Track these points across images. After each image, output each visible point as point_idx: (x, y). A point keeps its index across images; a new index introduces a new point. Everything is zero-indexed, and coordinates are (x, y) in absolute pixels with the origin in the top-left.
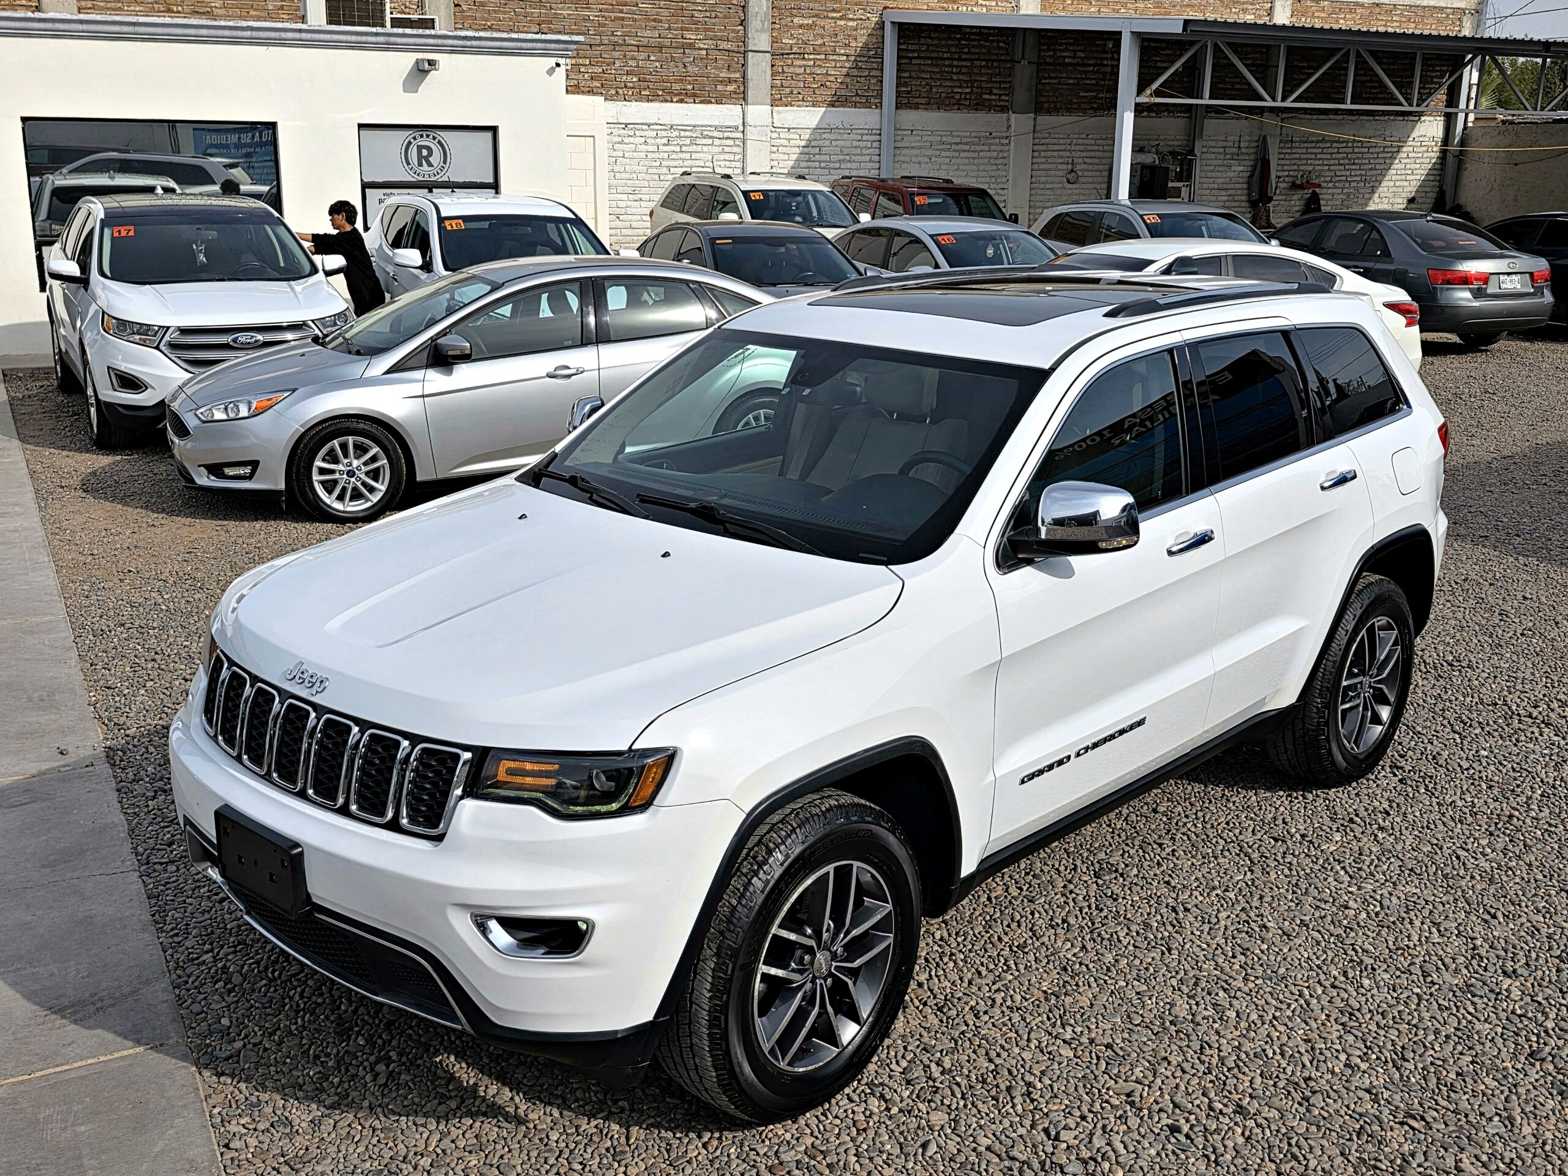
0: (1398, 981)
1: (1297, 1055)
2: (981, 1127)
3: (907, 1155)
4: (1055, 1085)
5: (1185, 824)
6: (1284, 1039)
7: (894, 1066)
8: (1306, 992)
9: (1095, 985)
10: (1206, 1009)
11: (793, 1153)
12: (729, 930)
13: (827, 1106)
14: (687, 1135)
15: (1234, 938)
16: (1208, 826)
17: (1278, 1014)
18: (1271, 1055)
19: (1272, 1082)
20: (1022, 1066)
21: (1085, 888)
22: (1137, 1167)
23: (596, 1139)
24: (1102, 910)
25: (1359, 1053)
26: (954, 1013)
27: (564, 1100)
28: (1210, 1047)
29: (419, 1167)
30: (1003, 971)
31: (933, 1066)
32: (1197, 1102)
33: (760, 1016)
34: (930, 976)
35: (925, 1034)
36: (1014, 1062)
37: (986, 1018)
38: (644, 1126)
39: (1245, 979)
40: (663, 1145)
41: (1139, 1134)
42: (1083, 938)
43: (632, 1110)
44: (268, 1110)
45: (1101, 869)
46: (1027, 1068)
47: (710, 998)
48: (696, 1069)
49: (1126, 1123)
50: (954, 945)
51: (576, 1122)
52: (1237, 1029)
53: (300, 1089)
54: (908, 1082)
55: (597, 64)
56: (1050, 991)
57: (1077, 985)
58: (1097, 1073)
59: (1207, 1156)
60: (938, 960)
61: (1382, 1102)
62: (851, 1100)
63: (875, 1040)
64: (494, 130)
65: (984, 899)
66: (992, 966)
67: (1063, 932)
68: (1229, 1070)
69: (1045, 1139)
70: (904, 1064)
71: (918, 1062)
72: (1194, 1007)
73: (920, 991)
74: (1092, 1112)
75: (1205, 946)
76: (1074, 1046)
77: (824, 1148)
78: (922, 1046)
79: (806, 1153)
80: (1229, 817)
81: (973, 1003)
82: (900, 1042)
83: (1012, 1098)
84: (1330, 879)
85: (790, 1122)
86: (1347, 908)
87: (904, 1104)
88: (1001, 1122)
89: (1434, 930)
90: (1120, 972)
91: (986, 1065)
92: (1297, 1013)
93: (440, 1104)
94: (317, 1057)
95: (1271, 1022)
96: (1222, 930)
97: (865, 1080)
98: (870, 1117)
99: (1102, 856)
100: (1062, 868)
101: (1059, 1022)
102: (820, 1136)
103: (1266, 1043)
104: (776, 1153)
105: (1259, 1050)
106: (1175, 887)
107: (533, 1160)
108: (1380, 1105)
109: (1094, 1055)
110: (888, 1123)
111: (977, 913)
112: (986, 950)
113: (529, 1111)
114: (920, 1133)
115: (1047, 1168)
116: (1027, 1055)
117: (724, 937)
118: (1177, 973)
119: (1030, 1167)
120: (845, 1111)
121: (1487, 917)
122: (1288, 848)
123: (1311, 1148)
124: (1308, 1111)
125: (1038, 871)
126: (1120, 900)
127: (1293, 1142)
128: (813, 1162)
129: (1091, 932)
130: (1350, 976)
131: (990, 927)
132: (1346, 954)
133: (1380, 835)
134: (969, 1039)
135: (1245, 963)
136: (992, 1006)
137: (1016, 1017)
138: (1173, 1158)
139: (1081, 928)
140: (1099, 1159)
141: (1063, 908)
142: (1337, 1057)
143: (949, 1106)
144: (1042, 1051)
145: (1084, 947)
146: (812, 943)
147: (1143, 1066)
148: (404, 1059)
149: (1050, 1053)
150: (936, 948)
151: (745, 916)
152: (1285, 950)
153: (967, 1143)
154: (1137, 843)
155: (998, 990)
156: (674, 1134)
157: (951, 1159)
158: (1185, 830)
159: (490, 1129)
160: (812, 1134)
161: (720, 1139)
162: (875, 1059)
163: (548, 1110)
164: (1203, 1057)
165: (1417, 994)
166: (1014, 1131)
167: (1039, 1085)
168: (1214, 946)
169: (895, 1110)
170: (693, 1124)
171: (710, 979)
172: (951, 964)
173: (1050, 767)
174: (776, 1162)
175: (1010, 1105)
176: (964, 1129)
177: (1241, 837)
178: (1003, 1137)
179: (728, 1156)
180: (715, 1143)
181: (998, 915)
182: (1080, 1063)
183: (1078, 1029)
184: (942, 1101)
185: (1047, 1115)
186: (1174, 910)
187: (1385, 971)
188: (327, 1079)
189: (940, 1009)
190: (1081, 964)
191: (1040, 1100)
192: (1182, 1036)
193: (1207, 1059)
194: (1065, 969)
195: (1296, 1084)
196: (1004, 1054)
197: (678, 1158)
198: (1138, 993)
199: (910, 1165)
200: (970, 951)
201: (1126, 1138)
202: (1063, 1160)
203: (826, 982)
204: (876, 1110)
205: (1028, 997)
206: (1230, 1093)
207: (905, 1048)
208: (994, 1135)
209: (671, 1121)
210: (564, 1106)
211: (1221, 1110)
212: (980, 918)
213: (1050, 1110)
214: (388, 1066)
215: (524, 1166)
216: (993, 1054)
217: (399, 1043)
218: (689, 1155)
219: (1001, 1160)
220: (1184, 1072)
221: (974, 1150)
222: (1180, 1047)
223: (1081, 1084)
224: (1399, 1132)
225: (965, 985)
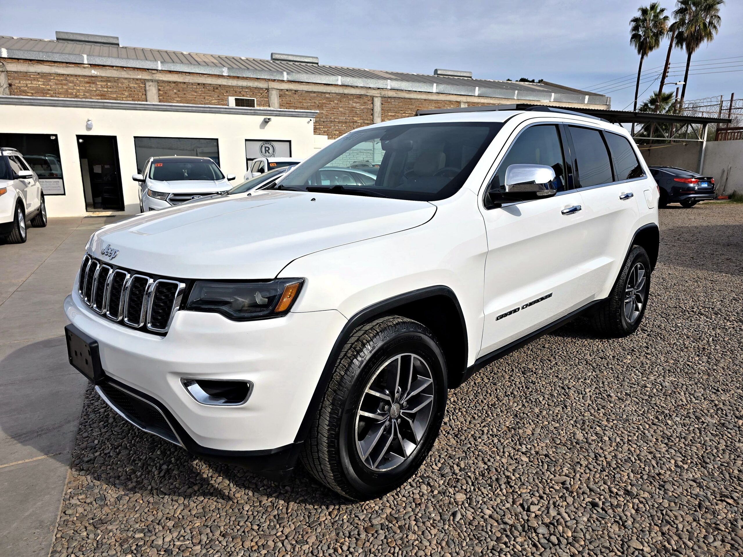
0: (685, 421)
1: (648, 460)
2: (485, 503)
3: (444, 521)
4: (522, 477)
5: (558, 352)
6: (638, 452)
7: (434, 466)
8: (641, 427)
9: (532, 423)
10: (592, 436)
11: (379, 518)
12: (339, 389)
13: (398, 489)
14: (320, 507)
15: (596, 401)
16: (569, 353)
17: (630, 438)
18: (634, 461)
19: (639, 476)
20: (503, 467)
21: (519, 378)
22: (578, 529)
23: (269, 510)
24: (528, 388)
25: (680, 459)
26: (463, 438)
27: (256, 484)
28: (600, 456)
29: (166, 527)
30: (486, 417)
31: (455, 466)
32: (602, 488)
33: (360, 439)
34: (450, 419)
35: (449, 448)
36: (498, 464)
37: (480, 440)
38: (298, 501)
39: (608, 420)
40: (307, 513)
41: (575, 507)
42: (522, 401)
43: (292, 492)
44: (96, 491)
45: (525, 370)
46: (505, 467)
47: (329, 430)
48: (322, 471)
49: (566, 501)
50: (460, 404)
51: (260, 499)
52: (611, 447)
53: (118, 479)
54: (443, 476)
55: (326, 128)
56: (510, 427)
57: (524, 423)
58: (543, 471)
59: (617, 522)
60: (453, 411)
61: (705, 488)
62: (412, 486)
63: (424, 453)
64: (290, 142)
65: (472, 383)
66: (480, 414)
67: (512, 398)
68: (614, 469)
69: (522, 510)
70: (439, 465)
71: (447, 464)
72: (586, 435)
73: (445, 426)
74: (546, 494)
75: (583, 405)
76: (528, 455)
77: (397, 516)
78: (448, 455)
79: (387, 519)
80: (577, 350)
81: (472, 433)
82: (437, 453)
83: (500, 485)
84: (633, 375)
85: (378, 499)
86: (646, 387)
87: (441, 488)
88: (495, 499)
89: (692, 397)
90: (544, 417)
91: (483, 466)
92: (640, 438)
93: (189, 487)
94: (134, 461)
95: (628, 443)
96: (589, 397)
97: (419, 475)
98: (422, 496)
99: (524, 365)
100: (507, 370)
101: (518, 442)
102: (395, 508)
103: (629, 454)
104: (370, 518)
105: (626, 458)
106: (561, 378)
107: (232, 523)
108: (704, 490)
109: (540, 460)
110: (433, 500)
111: (470, 390)
112: (476, 407)
113: (236, 492)
114: (451, 506)
115: (526, 529)
116: (504, 460)
117: (337, 394)
118: (572, 418)
119: (516, 529)
120: (409, 492)
121: (714, 391)
122: (608, 362)
123: (676, 517)
124: (665, 493)
125: (496, 372)
126: (537, 384)
127: (664, 512)
128: (391, 525)
129: (526, 398)
130: (660, 419)
131: (477, 396)
132: (654, 408)
133: (649, 356)
134: (473, 452)
135: (605, 413)
136: (483, 434)
137: (496, 440)
138: (598, 523)
139: (521, 397)
140: (556, 524)
141: (510, 388)
142: (669, 462)
143: (466, 490)
144: (512, 458)
145: (523, 405)
146: (389, 398)
147: (568, 467)
148: (178, 462)
149: (516, 459)
150: (452, 406)
151: (349, 381)
152: (623, 407)
153: (478, 513)
154: (539, 360)
155: (484, 426)
156: (314, 506)
157: (470, 524)
158: (559, 354)
159: (212, 503)
160: (390, 507)
161: (339, 509)
162: (425, 462)
163: (247, 491)
164: (598, 462)
165: (698, 428)
166: (504, 505)
167: (513, 478)
168: (587, 405)
169: (436, 492)
170: (325, 500)
171: (328, 418)
172: (460, 413)
173: (510, 313)
174: (370, 524)
175: (499, 489)
176: (475, 504)
177: (585, 357)
178: (498, 510)
179: (343, 520)
180: (336, 512)
181: (480, 390)
182: (533, 465)
183: (529, 446)
184: (462, 487)
185: (520, 495)
186: (563, 388)
187: (676, 416)
188: (135, 473)
189: (456, 436)
190: (523, 413)
191: (515, 486)
192: (584, 450)
193: (600, 463)
194: (516, 416)
195: (653, 477)
196: (492, 460)
197: (314, 522)
198: (555, 428)
199: (446, 527)
200: (468, 407)
201: (567, 510)
202: (536, 525)
203: (397, 421)
204: (425, 492)
205: (500, 429)
206: (619, 482)
207: (440, 456)
208: (493, 507)
209: (313, 498)
210: (256, 490)
211: (616, 493)
212: (472, 392)
213: (521, 493)
214: (168, 466)
215: (226, 527)
216: (486, 460)
217: (178, 454)
218: (321, 520)
219: (498, 524)
220: (590, 470)
221: (482, 517)
222: (584, 457)
223: (536, 477)
224: (721, 506)
225: (468, 423)
